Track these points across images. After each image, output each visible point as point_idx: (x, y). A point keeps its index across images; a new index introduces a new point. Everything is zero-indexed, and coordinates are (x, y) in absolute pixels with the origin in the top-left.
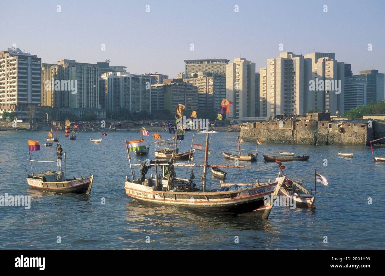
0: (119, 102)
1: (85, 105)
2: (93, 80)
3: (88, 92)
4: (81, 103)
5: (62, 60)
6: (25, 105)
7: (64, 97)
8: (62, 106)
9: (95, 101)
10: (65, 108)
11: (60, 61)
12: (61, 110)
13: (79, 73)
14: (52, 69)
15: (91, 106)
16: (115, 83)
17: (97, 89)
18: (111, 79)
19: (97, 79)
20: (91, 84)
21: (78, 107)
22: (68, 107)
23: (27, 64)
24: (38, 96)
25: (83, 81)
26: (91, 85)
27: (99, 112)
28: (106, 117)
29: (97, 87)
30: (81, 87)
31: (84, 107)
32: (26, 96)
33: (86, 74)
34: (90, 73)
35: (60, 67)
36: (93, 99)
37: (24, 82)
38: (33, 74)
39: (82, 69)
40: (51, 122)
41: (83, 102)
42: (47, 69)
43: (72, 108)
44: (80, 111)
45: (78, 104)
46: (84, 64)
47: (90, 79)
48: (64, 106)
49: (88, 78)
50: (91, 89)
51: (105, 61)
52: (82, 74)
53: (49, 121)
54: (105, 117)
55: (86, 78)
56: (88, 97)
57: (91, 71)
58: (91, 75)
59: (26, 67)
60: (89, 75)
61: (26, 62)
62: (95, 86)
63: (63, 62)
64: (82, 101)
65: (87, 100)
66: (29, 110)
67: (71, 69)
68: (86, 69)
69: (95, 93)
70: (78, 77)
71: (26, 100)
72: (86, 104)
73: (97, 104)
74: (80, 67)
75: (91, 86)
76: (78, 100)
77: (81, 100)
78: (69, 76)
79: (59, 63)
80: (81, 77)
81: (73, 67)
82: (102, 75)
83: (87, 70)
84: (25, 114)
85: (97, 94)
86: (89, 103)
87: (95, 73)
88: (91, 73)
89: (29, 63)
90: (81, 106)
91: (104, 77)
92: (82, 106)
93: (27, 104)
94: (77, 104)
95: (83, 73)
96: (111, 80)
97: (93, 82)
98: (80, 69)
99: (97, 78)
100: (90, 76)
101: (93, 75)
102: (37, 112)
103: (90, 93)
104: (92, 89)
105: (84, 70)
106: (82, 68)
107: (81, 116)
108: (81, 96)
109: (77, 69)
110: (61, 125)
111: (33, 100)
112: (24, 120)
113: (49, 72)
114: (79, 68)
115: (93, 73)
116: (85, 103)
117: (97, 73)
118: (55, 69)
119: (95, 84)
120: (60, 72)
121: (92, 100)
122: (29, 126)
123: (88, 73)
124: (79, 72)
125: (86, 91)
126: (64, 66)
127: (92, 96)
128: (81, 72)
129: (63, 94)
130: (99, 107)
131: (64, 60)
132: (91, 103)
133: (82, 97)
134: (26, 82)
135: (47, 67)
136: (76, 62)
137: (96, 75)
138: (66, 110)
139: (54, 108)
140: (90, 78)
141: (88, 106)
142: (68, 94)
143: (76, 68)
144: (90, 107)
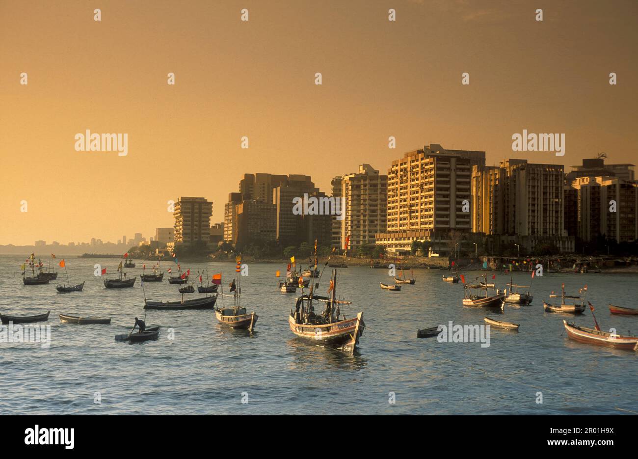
0: (599, 225)
1: (540, 230)
2: (554, 191)
3: (545, 210)
4: (533, 228)
5: (506, 160)
6: (447, 231)
7: (508, 218)
8: (505, 232)
9: (557, 224)
10: (509, 235)
11: (503, 161)
12: (503, 238)
13: (531, 181)
14: (492, 175)
15: (550, 232)
16: (593, 194)
17: (561, 205)
18: (585, 188)
19: (561, 189)
20: (551, 197)
21: (529, 234)
22: (514, 233)
23: (449, 169)
24: (466, 217)
25: (538, 192)
26: (550, 199)
27: (564, 243)
28: (575, 249)
29: (561, 202)
30: (533, 203)
31: (539, 233)
32: (447, 217)
33: (542, 182)
34: (548, 179)
35: (503, 171)
36: (554, 221)
37: (444, 196)
38: (458, 183)
39: (535, 174)
40: (482, 257)
41: (537, 226)
42: (484, 175)
43: (520, 235)
44: (532, 241)
45: (529, 229)
46: (540, 165)
47: (550, 189)
48: (507, 232)
49: (545, 187)
50: (550, 205)
51: (597, 157)
52: (536, 181)
53: (478, 256)
54: (573, 250)
55: (542, 188)
56: (545, 217)
57: (550, 177)
58: (551, 182)
59: (448, 173)
60: (547, 183)
61: (447, 166)
62: (557, 200)
63: (508, 163)
64: (536, 223)
65: (544, 223)
66: (451, 239)
67: (519, 173)
68: (542, 172)
69: (557, 212)
70: (529, 186)
71: (447, 223)
72: (542, 229)
73: (561, 229)
74: (533, 170)
75: (550, 201)
76: (529, 222)
77: (534, 223)
78: (515, 185)
79: (502, 165)
80: (534, 187)
81: (521, 171)
82: (574, 181)
83: (544, 174)
84: (444, 244)
85: (561, 213)
86: (547, 226)
87: (557, 180)
88: (551, 179)
89: (453, 167)
90: (533, 232)
91: (576, 184)
92: (536, 233)
93: (449, 230)
94: (527, 229)
95: (538, 180)
96: (587, 190)
97: (554, 194)
98: (532, 174)
99: (561, 187)
100: (548, 185)
101: (554, 182)
102: (463, 241)
103: (548, 212)
104: (553, 205)
105: (539, 176)
106: (536, 172)
107: (532, 248)
108: (534, 217)
109: (528, 173)
110: (495, 262)
111: (458, 223)
112: (443, 254)
113: (486, 179)
114: (531, 172)
115: (554, 179)
116: (540, 228)
117: (560, 179)
118: (496, 174)
119: (557, 197)
120: (503, 179)
121: (552, 223)
122: (448, 262)
123: (546, 179)
124: (531, 178)
125: (542, 208)
126: (508, 170)
127: (553, 217)
128: (533, 179)
129: (506, 213)
130: (564, 233)
131: (510, 159)
132: (551, 227)
133: (536, 217)
134: (447, 196)
135: (484, 172)
136: (528, 163)
137: (560, 182)
138: (510, 238)
139: (493, 236)
140: (548, 188)
141: (545, 232)
142: (513, 213)
143: (526, 171)
144: (548, 233)
